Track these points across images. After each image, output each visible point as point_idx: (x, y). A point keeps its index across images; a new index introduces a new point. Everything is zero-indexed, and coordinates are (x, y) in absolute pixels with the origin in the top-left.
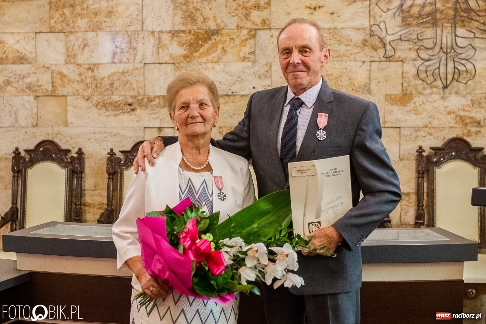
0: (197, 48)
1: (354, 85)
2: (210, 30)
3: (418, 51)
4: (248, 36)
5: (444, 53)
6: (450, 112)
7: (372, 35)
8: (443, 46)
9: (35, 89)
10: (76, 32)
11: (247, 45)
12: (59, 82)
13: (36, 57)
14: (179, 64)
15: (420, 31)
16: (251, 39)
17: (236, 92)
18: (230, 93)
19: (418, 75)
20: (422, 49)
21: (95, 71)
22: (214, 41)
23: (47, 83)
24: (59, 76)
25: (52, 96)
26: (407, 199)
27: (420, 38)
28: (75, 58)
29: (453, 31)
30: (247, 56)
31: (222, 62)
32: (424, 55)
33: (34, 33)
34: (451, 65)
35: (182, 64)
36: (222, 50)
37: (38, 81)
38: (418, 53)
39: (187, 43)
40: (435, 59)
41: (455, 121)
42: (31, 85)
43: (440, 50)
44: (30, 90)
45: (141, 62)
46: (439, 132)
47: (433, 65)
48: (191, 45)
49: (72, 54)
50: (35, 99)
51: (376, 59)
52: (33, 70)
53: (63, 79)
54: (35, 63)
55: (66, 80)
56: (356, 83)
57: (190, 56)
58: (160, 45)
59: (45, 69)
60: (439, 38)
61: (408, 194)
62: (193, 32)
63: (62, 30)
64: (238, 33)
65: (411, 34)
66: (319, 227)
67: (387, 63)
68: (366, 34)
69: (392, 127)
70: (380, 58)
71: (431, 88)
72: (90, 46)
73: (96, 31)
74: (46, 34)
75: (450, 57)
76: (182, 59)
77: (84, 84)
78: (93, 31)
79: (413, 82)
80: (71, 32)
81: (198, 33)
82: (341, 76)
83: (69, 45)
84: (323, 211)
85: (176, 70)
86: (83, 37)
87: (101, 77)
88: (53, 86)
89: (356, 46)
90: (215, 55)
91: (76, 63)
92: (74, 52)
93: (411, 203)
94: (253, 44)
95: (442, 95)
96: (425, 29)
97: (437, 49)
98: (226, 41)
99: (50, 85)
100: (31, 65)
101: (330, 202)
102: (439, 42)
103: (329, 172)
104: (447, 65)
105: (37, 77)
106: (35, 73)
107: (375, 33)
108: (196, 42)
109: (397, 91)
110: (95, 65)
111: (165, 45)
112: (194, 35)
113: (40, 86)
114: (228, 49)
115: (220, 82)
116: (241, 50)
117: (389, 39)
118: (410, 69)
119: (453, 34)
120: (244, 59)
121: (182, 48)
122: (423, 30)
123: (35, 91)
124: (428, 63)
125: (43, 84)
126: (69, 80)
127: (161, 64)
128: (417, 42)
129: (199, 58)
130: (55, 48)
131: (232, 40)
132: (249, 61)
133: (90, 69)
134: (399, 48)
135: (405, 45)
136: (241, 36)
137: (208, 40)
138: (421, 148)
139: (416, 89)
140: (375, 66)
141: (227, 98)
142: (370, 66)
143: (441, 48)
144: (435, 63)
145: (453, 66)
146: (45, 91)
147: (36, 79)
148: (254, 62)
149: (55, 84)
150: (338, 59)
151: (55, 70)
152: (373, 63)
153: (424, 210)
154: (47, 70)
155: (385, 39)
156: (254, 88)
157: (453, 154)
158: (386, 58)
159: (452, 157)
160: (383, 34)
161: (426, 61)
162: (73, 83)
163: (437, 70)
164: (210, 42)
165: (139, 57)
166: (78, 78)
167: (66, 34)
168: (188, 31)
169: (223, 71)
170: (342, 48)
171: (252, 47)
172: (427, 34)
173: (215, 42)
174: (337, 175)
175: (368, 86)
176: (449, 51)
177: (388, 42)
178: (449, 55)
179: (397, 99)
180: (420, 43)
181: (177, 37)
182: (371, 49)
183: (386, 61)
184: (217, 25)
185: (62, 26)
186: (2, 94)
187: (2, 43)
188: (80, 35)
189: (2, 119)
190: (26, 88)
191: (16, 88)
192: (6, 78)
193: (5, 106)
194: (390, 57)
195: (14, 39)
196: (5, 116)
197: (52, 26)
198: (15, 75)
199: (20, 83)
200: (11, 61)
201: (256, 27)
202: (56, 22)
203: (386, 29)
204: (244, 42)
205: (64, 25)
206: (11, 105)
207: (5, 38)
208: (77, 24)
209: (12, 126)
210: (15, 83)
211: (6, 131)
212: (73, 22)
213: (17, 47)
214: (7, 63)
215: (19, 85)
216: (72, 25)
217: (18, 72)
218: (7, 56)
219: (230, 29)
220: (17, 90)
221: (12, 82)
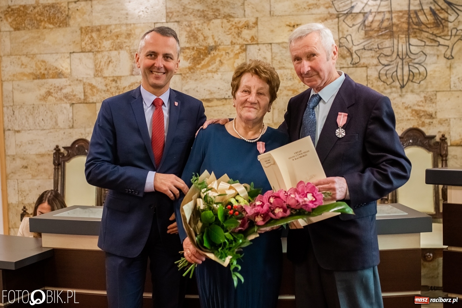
0: (199, 61)
2: (210, 46)
3: (379, 58)
4: (240, 50)
5: (400, 58)
6: (407, 107)
7: (340, 46)
8: (399, 53)
9: (71, 98)
10: (102, 51)
11: (240, 57)
12: (89, 91)
13: (71, 72)
14: (185, 74)
15: (380, 42)
16: (242, 52)
18: (227, 97)
19: (379, 78)
20: (382, 57)
21: (118, 82)
22: (212, 55)
23: (80, 93)
24: (89, 87)
25: (84, 103)
27: (380, 47)
28: (102, 72)
29: (407, 41)
31: (220, 72)
32: (384, 61)
33: (69, 54)
34: (406, 69)
35: (188, 75)
36: (219, 62)
37: (73, 91)
38: (379, 60)
39: (191, 57)
40: (393, 64)
41: (411, 115)
42: (68, 95)
43: (397, 57)
44: (67, 99)
46: (398, 124)
47: (392, 69)
49: (99, 69)
50: (71, 106)
51: (345, 66)
52: (68, 83)
53: (93, 90)
54: (70, 77)
55: (95, 90)
57: (194, 68)
59: (78, 81)
60: (396, 47)
62: (195, 49)
63: (91, 50)
64: (232, 48)
65: (373, 44)
67: (354, 69)
70: (348, 65)
71: (391, 88)
72: (113, 62)
73: (118, 50)
74: (79, 54)
75: (406, 62)
76: (188, 70)
77: (109, 93)
78: (116, 50)
79: (376, 83)
80: (98, 52)
81: (200, 49)
83: (96, 62)
85: (183, 79)
86: (108, 55)
87: (123, 87)
88: (85, 95)
90: (214, 66)
91: (102, 76)
92: (101, 67)
94: (244, 57)
95: (400, 93)
96: (384, 40)
97: (395, 56)
98: (222, 55)
99: (83, 94)
100: (67, 79)
102: (396, 50)
104: (403, 69)
105: (72, 89)
106: (70, 85)
107: (343, 45)
108: (198, 56)
110: (118, 77)
112: (196, 50)
113: (75, 96)
114: (224, 62)
115: (219, 88)
116: (234, 62)
117: (355, 48)
118: (373, 73)
119: (408, 44)
121: (187, 61)
122: (382, 41)
123: (70, 100)
124: (387, 68)
125: (77, 93)
126: (98, 90)
128: (378, 51)
129: (201, 69)
130: (86, 65)
131: (227, 54)
133: (114, 80)
134: (363, 56)
135: (368, 54)
136: (235, 50)
137: (208, 54)
139: (378, 89)
141: (225, 101)
143: (398, 55)
144: (393, 68)
145: (408, 69)
146: (79, 99)
147: (71, 90)
149: (86, 94)
151: (86, 82)
154: (80, 82)
155: (352, 49)
157: (411, 141)
158: (353, 64)
159: (410, 144)
160: (350, 46)
161: (386, 66)
162: (101, 92)
163: (395, 73)
164: (209, 56)
166: (105, 88)
167: (94, 53)
168: (192, 48)
169: (221, 79)
171: (243, 59)
172: (386, 45)
173: (214, 56)
176: (404, 57)
177: (354, 52)
178: (404, 61)
180: (380, 52)
181: (183, 52)
182: (341, 58)
183: (353, 67)
184: (215, 42)
185: (91, 47)
186: (45, 103)
187: (43, 61)
188: (105, 53)
189: (45, 123)
190: (63, 97)
191: (56, 98)
192: (48, 90)
193: (47, 112)
194: (356, 63)
195: (53, 59)
196: (47, 120)
197: (83, 47)
198: (55, 87)
199: (59, 94)
200: (51, 76)
201: (246, 43)
202: (86, 44)
203: (352, 41)
204: (237, 55)
205: (93, 46)
206: (52, 111)
207: (46, 58)
208: (103, 45)
209: (53, 128)
210: (55, 93)
211: (49, 133)
212: (100, 43)
213: (56, 64)
214: (48, 78)
215: (58, 95)
216: (99, 46)
217: (57, 85)
218: (48, 72)
219: (226, 45)
220: (57, 99)
221: (52, 93)
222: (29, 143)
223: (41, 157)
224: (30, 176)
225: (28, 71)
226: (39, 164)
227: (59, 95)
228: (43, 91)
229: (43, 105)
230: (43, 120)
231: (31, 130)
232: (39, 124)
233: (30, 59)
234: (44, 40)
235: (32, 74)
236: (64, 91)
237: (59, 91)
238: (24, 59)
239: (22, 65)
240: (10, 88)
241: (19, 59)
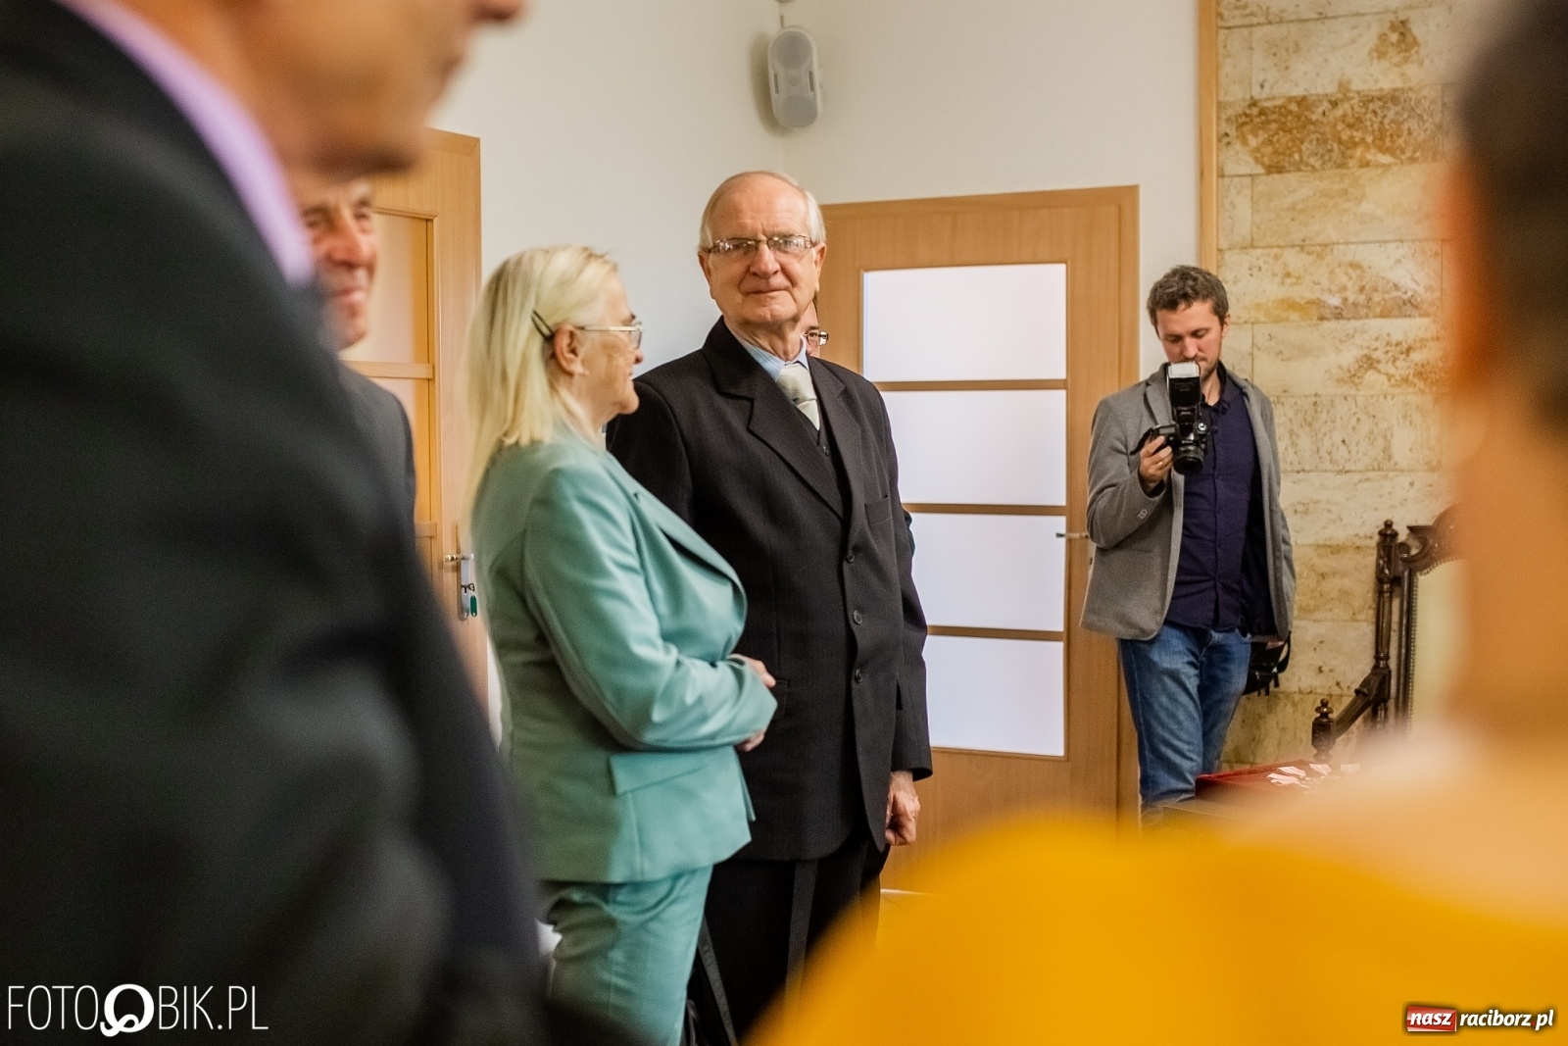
42: (1428, 368)
100: (1429, 320)
186: (1353, 392)
187: (1355, 266)
189: (1350, 452)
190: (1414, 376)
191: (1390, 377)
192: (1365, 352)
193: (1358, 420)
195: (1388, 257)
196: (1357, 444)
198: (1388, 343)
199: (1401, 363)
200: (1378, 310)
206: (1373, 416)
207: (1362, 254)
209: (1376, 467)
210: (1387, 362)
211: (1360, 481)
213: (1394, 275)
214: (1367, 316)
215: (1397, 368)
217: (1397, 337)
218: (1370, 299)
220: (1393, 381)
221: (1379, 362)
222: (1296, 511)
223: (1332, 553)
225: (1304, 293)
226: (1323, 576)
228: (1349, 356)
229: (1346, 398)
230: (1344, 441)
231: (1304, 470)
232: (1329, 453)
233: (1311, 258)
234: (1360, 202)
235: (1316, 303)
236: (1419, 357)
238: (1294, 260)
239: (1288, 275)
240: (1246, 345)
241: (1276, 257)
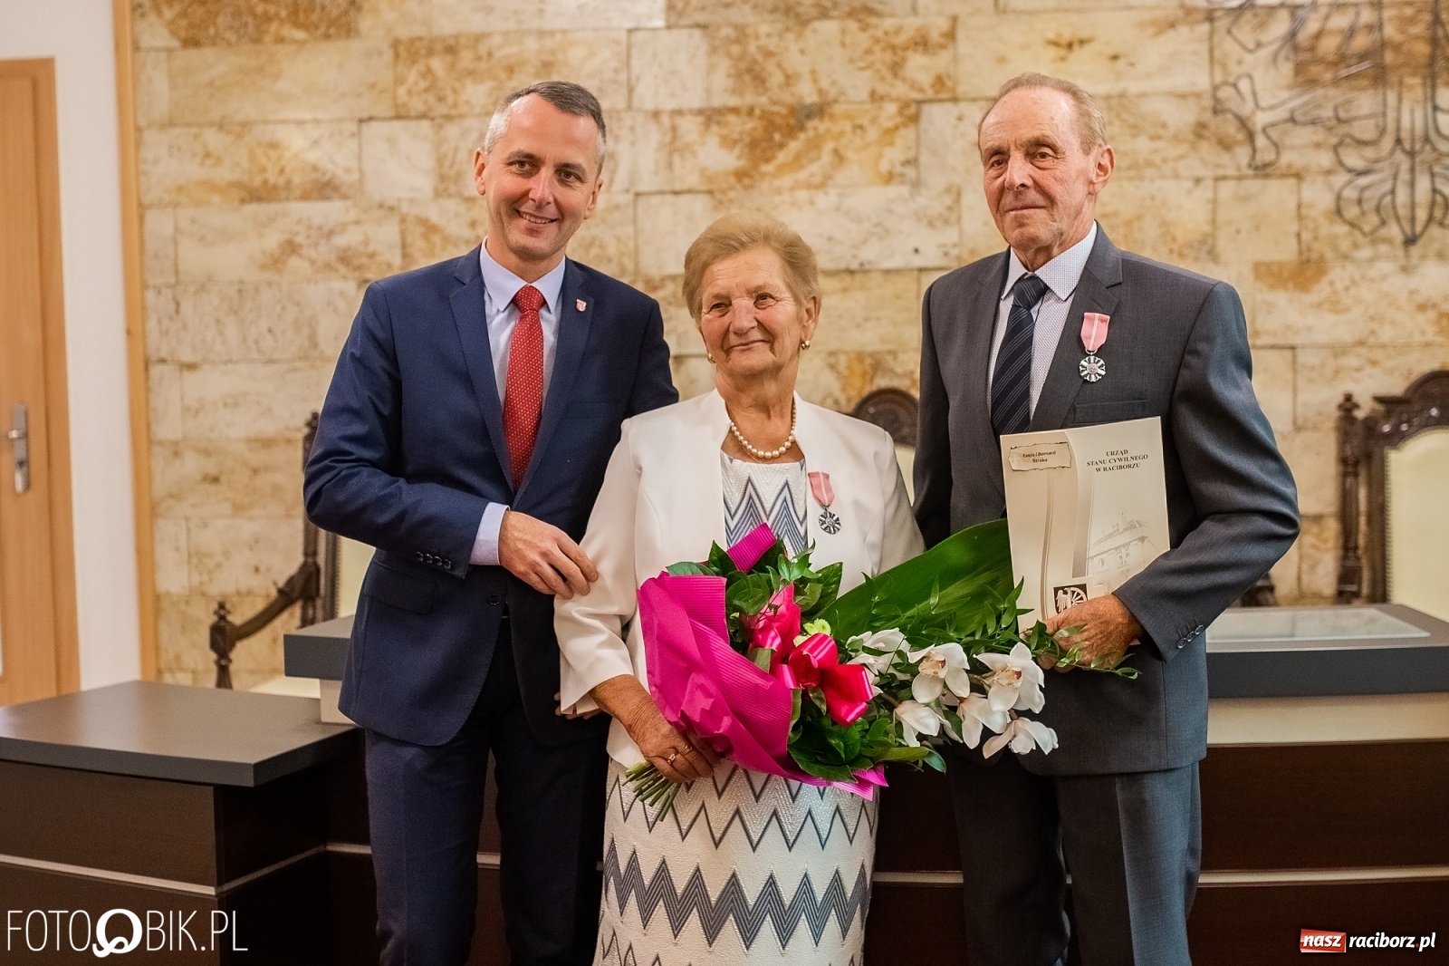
0: (770, 153)
1: (1174, 239)
2: (804, 107)
3: (1339, 150)
4: (898, 120)
5: (1404, 151)
6: (1425, 304)
7: (1217, 110)
8: (1403, 135)
9: (359, 262)
10: (461, 116)
11: (899, 142)
12: (418, 242)
13: (361, 181)
14: (724, 192)
15: (1340, 99)
16: (905, 125)
17: (870, 263)
18: (854, 265)
19: (1338, 212)
20: (1348, 145)
22: (811, 133)
23: (390, 247)
24: (419, 230)
26: (1315, 529)
27: (1342, 115)
28: (459, 182)
29: (1429, 97)
30: (899, 169)
31: (835, 186)
32: (1353, 159)
33: (356, 122)
34: (1423, 185)
35: (732, 195)
36: (833, 154)
37: (366, 242)
38: (1338, 156)
39: (741, 140)
40: (1382, 169)
41: (1436, 329)
42: (350, 253)
43: (1394, 147)
44: (347, 265)
45: (627, 191)
46: (1396, 356)
47: (1377, 184)
48: (753, 144)
49: (452, 173)
50: (359, 288)
51: (1231, 172)
52: (353, 215)
53: (431, 238)
54: (358, 195)
55: (437, 239)
56: (1179, 234)
57: (753, 172)
58: (674, 146)
59: (384, 211)
60: (1391, 115)
61: (1318, 519)
62: (757, 112)
63: (425, 113)
64: (874, 112)
65: (1320, 106)
66: (1082, 599)
67: (1259, 181)
68: (1204, 109)
69: (1273, 347)
70: (1239, 168)
71: (1373, 243)
74: (386, 124)
75: (1422, 163)
76: (732, 180)
79: (1326, 229)
80: (449, 118)
81: (773, 114)
82: (1139, 217)
83: (443, 150)
84: (1093, 558)
85: (715, 208)
86: (479, 130)
88: (404, 255)
89: (1176, 139)
90: (815, 168)
91: (461, 195)
92: (456, 167)
93: (1326, 541)
94: (912, 140)
95: (1402, 262)
96: (1355, 94)
97: (1387, 143)
98: (842, 134)
99: (398, 251)
100: (349, 203)
101: (1110, 535)
102: (1391, 126)
103: (1109, 458)
104: (1412, 184)
105: (365, 234)
106: (358, 222)
107: (1226, 106)
108: (766, 136)
109: (1286, 252)
111: (688, 147)
112: (761, 118)
113: (372, 255)
114: (850, 154)
115: (830, 239)
116: (880, 156)
117: (1261, 119)
118: (1318, 196)
119: (1429, 106)
120: (889, 178)
121: (731, 152)
122: (1350, 95)
123: (359, 268)
124: (1363, 181)
125: (379, 249)
126: (445, 240)
127: (676, 193)
128: (1336, 126)
129: (775, 175)
130: (408, 158)
131: (859, 132)
132: (902, 183)
134: (1288, 141)
135: (1304, 135)
136: (882, 120)
137: (797, 129)
138: (1348, 398)
139: (1335, 248)
140: (1227, 189)
141: (847, 280)
142: (1215, 191)
143: (1398, 141)
144: (1381, 180)
145: (1429, 185)
146: (384, 267)
147: (361, 238)
148: (916, 185)
149: (409, 250)
150: (1132, 173)
151: (409, 213)
152: (1222, 184)
153: (1358, 559)
154: (389, 213)
155: (1253, 119)
156: (916, 251)
157: (1434, 411)
158: (1256, 168)
159: (1432, 422)
160: (1246, 109)
161: (1360, 174)
162: (455, 245)
163: (1388, 199)
164: (802, 136)
165: (622, 178)
166: (467, 234)
167: (438, 121)
168: (747, 109)
169: (837, 209)
170: (1142, 145)
171: (909, 148)
172: (1360, 107)
173: (816, 136)
174: (1130, 466)
175: (1210, 241)
176: (1417, 147)
177: (1258, 127)
178: (1418, 159)
179: (1286, 274)
180: (1343, 129)
181: (719, 123)
182: (1216, 147)
183: (1256, 177)
184: (821, 92)
185: (426, 102)
186: (276, 278)
187: (273, 145)
188: (472, 123)
189: (276, 341)
190: (336, 261)
191: (313, 262)
192: (286, 236)
193: (284, 308)
194: (1266, 166)
195: (305, 139)
196: (284, 331)
197: (400, 101)
199: (323, 248)
200: (298, 193)
201: (918, 96)
202: (409, 92)
203: (1254, 93)
204: (889, 133)
205: (431, 98)
206: (298, 304)
207: (281, 134)
208: (464, 97)
209: (302, 356)
210: (309, 247)
211: (288, 371)
212: (455, 91)
213: (313, 156)
214: (288, 199)
215: (318, 252)
216: (451, 98)
217: (317, 221)
218: (289, 182)
219: (854, 103)
220: (315, 266)
221: (301, 246)
223: (263, 447)
224: (226, 508)
225: (224, 174)
226: (255, 471)
227: (324, 252)
228: (272, 240)
229: (270, 285)
230: (270, 331)
232: (256, 342)
233: (230, 138)
234: (277, 79)
235: (238, 185)
236: (341, 241)
237: (323, 242)
238: (213, 139)
239: (207, 155)
240: (168, 229)
241: (196, 137)
